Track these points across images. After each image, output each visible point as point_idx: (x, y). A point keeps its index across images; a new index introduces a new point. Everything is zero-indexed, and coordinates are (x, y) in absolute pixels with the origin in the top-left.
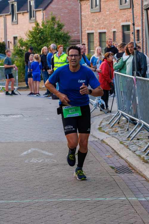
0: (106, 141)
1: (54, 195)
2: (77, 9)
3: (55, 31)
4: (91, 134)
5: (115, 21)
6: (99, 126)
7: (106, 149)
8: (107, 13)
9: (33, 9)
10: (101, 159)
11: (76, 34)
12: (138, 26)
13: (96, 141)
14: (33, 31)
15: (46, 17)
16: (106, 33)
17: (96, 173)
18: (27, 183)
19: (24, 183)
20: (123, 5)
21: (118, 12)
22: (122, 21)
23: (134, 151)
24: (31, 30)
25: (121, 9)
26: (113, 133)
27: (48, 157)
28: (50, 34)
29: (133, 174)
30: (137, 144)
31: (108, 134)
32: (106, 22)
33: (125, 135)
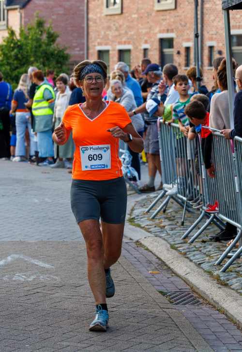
0: (145, 243)
1: (65, 344)
2: (81, 8)
3: (43, 45)
5: (148, 30)
6: (129, 216)
7: (146, 257)
8: (133, 16)
9: (3, 7)
10: (139, 276)
11: (79, 51)
12: (188, 40)
13: (126, 243)
14: (5, 44)
15: (27, 20)
17: (136, 303)
20: (162, 2)
21: (154, 14)
22: (160, 32)
23: (198, 263)
25: (158, 11)
26: (157, 228)
27: (43, 271)
28: (33, 50)
29: (201, 306)
30: (203, 251)
31: (148, 230)
32: (130, 31)
33: (178, 234)
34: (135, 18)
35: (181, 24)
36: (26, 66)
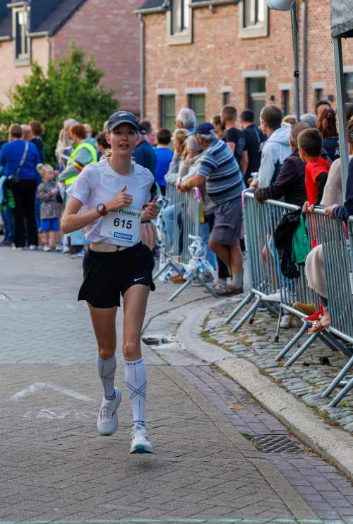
0: (224, 366)
1: (109, 506)
2: (135, 35)
3: (82, 88)
4: (184, 348)
5: (229, 66)
6: (201, 329)
7: (225, 387)
8: (209, 46)
9: (25, 33)
10: (215, 413)
11: (133, 96)
12: (286, 80)
13: (198, 366)
14: (27, 85)
15: (58, 52)
16: (207, 96)
17: (209, 451)
18: (35, 475)
19: (27, 474)
20: (250, 27)
21: (237, 43)
22: (247, 68)
23: (298, 394)
24: (22, 83)
25: (243, 39)
26: (240, 346)
27: (81, 405)
28: (67, 94)
29: (301, 455)
30: (304, 378)
31: (228, 349)
32: (205, 68)
33: (270, 354)
34: (211, 48)
35: (275, 58)
36: (57, 116)
